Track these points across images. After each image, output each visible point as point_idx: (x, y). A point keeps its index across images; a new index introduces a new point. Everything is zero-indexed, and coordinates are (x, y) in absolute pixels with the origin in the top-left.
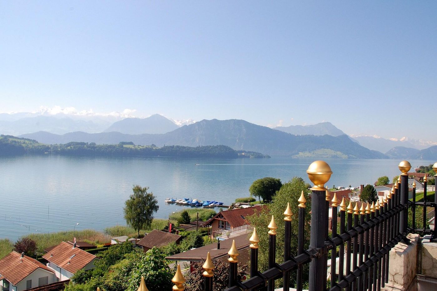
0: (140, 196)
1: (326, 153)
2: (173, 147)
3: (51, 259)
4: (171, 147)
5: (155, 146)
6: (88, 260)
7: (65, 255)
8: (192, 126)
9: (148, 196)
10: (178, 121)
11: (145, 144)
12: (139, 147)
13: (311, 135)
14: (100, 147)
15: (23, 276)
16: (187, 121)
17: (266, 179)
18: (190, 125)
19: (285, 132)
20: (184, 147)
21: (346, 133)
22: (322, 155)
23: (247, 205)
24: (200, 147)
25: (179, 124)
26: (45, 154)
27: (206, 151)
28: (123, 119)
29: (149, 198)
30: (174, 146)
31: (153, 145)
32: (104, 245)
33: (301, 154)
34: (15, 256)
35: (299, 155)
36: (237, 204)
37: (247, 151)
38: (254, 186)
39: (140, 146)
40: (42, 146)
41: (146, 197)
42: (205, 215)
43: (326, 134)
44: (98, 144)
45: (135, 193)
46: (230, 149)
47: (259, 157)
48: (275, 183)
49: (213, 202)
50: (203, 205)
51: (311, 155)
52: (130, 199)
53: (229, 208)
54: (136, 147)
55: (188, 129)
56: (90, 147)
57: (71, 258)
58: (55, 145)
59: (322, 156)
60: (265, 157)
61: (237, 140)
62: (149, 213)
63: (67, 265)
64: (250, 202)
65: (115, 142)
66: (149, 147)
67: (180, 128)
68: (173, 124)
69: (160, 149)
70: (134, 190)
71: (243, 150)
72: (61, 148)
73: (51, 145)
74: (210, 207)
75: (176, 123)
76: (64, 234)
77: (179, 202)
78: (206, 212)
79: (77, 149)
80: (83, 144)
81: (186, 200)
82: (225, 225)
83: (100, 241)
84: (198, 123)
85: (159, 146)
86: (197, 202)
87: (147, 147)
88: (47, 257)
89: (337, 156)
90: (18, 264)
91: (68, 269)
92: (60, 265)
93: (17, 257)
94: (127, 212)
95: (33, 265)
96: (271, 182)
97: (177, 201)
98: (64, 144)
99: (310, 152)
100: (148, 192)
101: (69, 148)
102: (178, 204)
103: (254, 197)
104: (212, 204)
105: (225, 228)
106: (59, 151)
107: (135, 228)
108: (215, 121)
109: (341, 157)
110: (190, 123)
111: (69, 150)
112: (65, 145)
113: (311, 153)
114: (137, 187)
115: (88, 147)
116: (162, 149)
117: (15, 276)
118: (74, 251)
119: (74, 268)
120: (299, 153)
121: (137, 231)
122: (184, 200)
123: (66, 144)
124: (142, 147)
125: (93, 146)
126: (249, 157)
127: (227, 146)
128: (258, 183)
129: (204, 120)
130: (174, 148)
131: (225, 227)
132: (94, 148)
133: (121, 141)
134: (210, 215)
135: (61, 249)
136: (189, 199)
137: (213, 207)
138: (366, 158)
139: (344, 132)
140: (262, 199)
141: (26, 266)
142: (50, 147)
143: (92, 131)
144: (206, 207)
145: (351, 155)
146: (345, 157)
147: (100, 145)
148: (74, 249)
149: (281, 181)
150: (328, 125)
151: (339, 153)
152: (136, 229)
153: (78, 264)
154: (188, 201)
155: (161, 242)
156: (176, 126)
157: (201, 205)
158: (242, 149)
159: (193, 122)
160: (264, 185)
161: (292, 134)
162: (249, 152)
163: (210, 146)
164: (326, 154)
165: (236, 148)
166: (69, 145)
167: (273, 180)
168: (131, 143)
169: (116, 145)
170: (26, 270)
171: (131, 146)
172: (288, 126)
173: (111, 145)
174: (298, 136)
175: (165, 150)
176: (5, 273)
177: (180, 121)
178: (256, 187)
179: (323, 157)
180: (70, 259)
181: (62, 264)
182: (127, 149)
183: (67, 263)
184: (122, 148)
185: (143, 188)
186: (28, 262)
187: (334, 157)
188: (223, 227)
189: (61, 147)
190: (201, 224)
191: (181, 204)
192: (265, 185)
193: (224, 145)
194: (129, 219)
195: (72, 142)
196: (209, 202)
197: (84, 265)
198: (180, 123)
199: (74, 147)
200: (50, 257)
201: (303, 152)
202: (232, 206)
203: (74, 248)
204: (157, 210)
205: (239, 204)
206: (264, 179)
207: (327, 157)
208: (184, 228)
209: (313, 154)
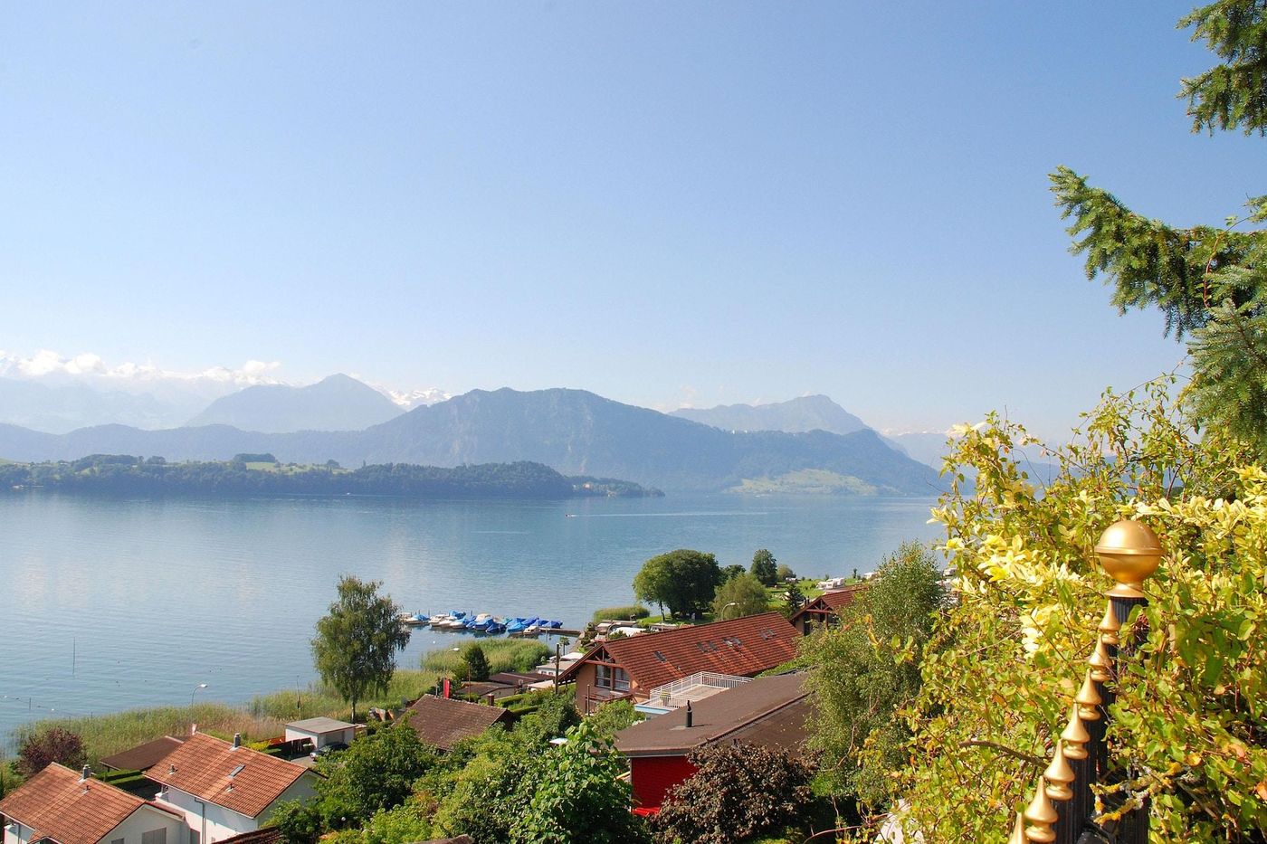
0: (357, 606)
1: (817, 480)
2: (389, 468)
3: (174, 782)
4: (385, 467)
5: (336, 465)
6: (285, 779)
7: (212, 767)
8: (441, 407)
9: (380, 604)
10: (400, 393)
11: (310, 461)
12: (291, 470)
13: (776, 430)
14: (179, 470)
15: (102, 829)
16: (427, 393)
17: (678, 555)
18: (434, 406)
19: (703, 422)
20: (421, 469)
21: (871, 426)
22: (806, 487)
23: (631, 626)
24: (465, 466)
25: (404, 401)
26: (15, 490)
27: (483, 478)
28: (242, 389)
29: (383, 609)
30: (392, 464)
31: (331, 462)
32: (270, 744)
33: (747, 483)
34: (63, 777)
35: (740, 487)
36: (601, 625)
37: (598, 476)
38: (646, 574)
39: (295, 464)
40: (6, 466)
41: (373, 608)
42: (521, 656)
43: (814, 428)
44: (170, 460)
45: (344, 597)
46: (550, 471)
47: (633, 493)
48: (702, 564)
49: (534, 621)
50: (509, 631)
51: (774, 487)
52: (329, 614)
53: (582, 636)
54: (284, 468)
55: (429, 418)
56: (147, 470)
57: (233, 774)
58: (43, 463)
59: (807, 489)
60: (648, 494)
61: (570, 448)
62: (385, 651)
63: (224, 793)
64: (634, 618)
65: (222, 455)
66: (320, 468)
67: (406, 415)
68: (386, 402)
69: (352, 474)
70: (341, 589)
71: (587, 475)
72: (63, 474)
73: (33, 464)
74: (528, 635)
75: (394, 401)
76: (140, 717)
77: (441, 623)
78: (524, 647)
79: (110, 474)
80: (128, 460)
81: (459, 616)
82: (614, 678)
83: (249, 734)
84: (457, 401)
85: (350, 465)
86: (491, 622)
87: (314, 467)
88: (159, 774)
89: (846, 490)
90: (76, 799)
91: (232, 803)
92: (204, 796)
93: (67, 780)
94: (321, 652)
95: (124, 799)
96: (691, 563)
97: (434, 620)
98: (70, 461)
99: (772, 479)
100: (380, 594)
101: (86, 471)
102: (436, 627)
103: (645, 606)
104: (532, 627)
105: (614, 687)
106: (57, 481)
107: (344, 696)
108: (506, 391)
109: (858, 492)
110: (436, 400)
111: (86, 477)
112: (73, 463)
113: (776, 481)
114: (351, 581)
115: (142, 468)
116: (358, 474)
117: (76, 828)
118: (236, 756)
119: (250, 802)
120: (744, 481)
121: (350, 702)
122: (452, 617)
123: (77, 461)
124: (300, 467)
125: (157, 466)
126: (604, 494)
127: (543, 465)
128: (656, 566)
129: (476, 391)
130: (392, 471)
131: (614, 682)
132: (162, 471)
133: (241, 453)
134: (535, 657)
135: (196, 751)
136: (465, 614)
137: (534, 635)
138: (925, 494)
139: (865, 423)
140: (667, 611)
141: (102, 802)
142: (28, 469)
143: (152, 423)
144: (516, 633)
145: (885, 486)
146: (868, 490)
147: (177, 464)
148: (236, 751)
149: (716, 559)
150: (820, 402)
151: (852, 480)
152: (347, 699)
153: (259, 790)
154: (463, 620)
155: (452, 728)
156: (397, 408)
157: (503, 629)
158: (582, 472)
159: (444, 398)
160: (672, 571)
161: (722, 429)
162: (605, 481)
163: (496, 465)
164: (817, 483)
165: (566, 469)
166: (87, 463)
167: (697, 556)
168: (268, 458)
169: (225, 464)
170: (105, 813)
171: (268, 467)
172: (711, 405)
173: (210, 463)
174: (740, 435)
175: (368, 477)
176: (41, 823)
177: (406, 395)
178: (653, 579)
179: (808, 493)
180: (230, 778)
181: (208, 792)
182: (258, 473)
183: (223, 789)
184: (242, 472)
185: (365, 581)
186: (105, 790)
187: (839, 491)
188: (607, 683)
189: (61, 469)
190: (520, 680)
191: (446, 628)
192: (677, 571)
193: (533, 461)
194: (329, 671)
195: (95, 457)
196: (524, 620)
197: (278, 792)
198: (406, 399)
199: (102, 471)
200: (168, 776)
201: (751, 479)
202: (590, 630)
203: (233, 749)
204: (403, 645)
205: (607, 625)
206: (673, 553)
207: (821, 493)
208: (476, 691)
209: (782, 483)
